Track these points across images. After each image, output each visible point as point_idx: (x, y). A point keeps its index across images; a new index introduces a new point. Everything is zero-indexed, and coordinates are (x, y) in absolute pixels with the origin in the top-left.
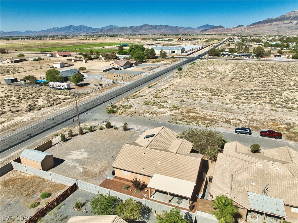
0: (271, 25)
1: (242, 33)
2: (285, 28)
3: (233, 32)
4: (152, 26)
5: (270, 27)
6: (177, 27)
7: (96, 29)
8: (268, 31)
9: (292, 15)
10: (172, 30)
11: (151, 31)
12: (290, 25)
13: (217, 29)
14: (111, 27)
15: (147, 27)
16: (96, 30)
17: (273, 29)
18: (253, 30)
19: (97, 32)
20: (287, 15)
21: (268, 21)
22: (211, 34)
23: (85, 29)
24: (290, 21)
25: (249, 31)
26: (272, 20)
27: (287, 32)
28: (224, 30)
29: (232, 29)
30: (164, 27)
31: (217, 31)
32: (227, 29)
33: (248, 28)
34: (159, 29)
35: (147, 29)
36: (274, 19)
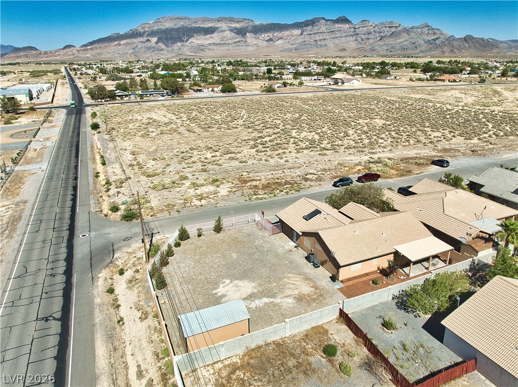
0: (119, 45)
1: (76, 59)
2: (143, 50)
3: (58, 58)
5: (119, 47)
8: (118, 55)
9: (147, 29)
12: (148, 44)
13: (26, 53)
17: (126, 52)
18: (93, 53)
20: (139, 28)
21: (112, 37)
22: (19, 63)
24: (146, 39)
25: (87, 56)
26: (118, 37)
27: (147, 55)
28: (40, 54)
29: (56, 52)
31: (26, 56)
32: (46, 53)
33: (83, 50)
36: (122, 35)
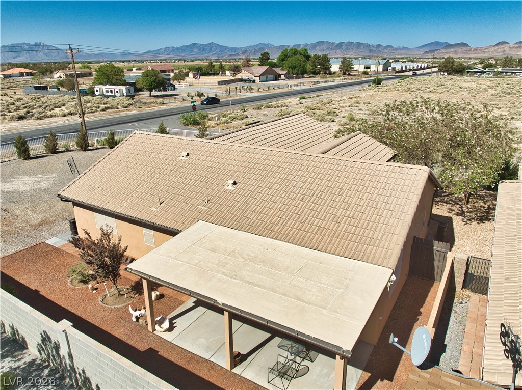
4: (333, 43)
6: (379, 46)
7: (236, 49)
10: (370, 51)
11: (331, 52)
13: (456, 49)
14: (261, 47)
15: (324, 47)
16: (235, 52)
19: (238, 54)
23: (218, 50)
25: (518, 53)
28: (470, 50)
29: (486, 49)
30: (356, 45)
31: (455, 52)
32: (476, 50)
33: (516, 48)
34: (347, 49)
35: (324, 48)
